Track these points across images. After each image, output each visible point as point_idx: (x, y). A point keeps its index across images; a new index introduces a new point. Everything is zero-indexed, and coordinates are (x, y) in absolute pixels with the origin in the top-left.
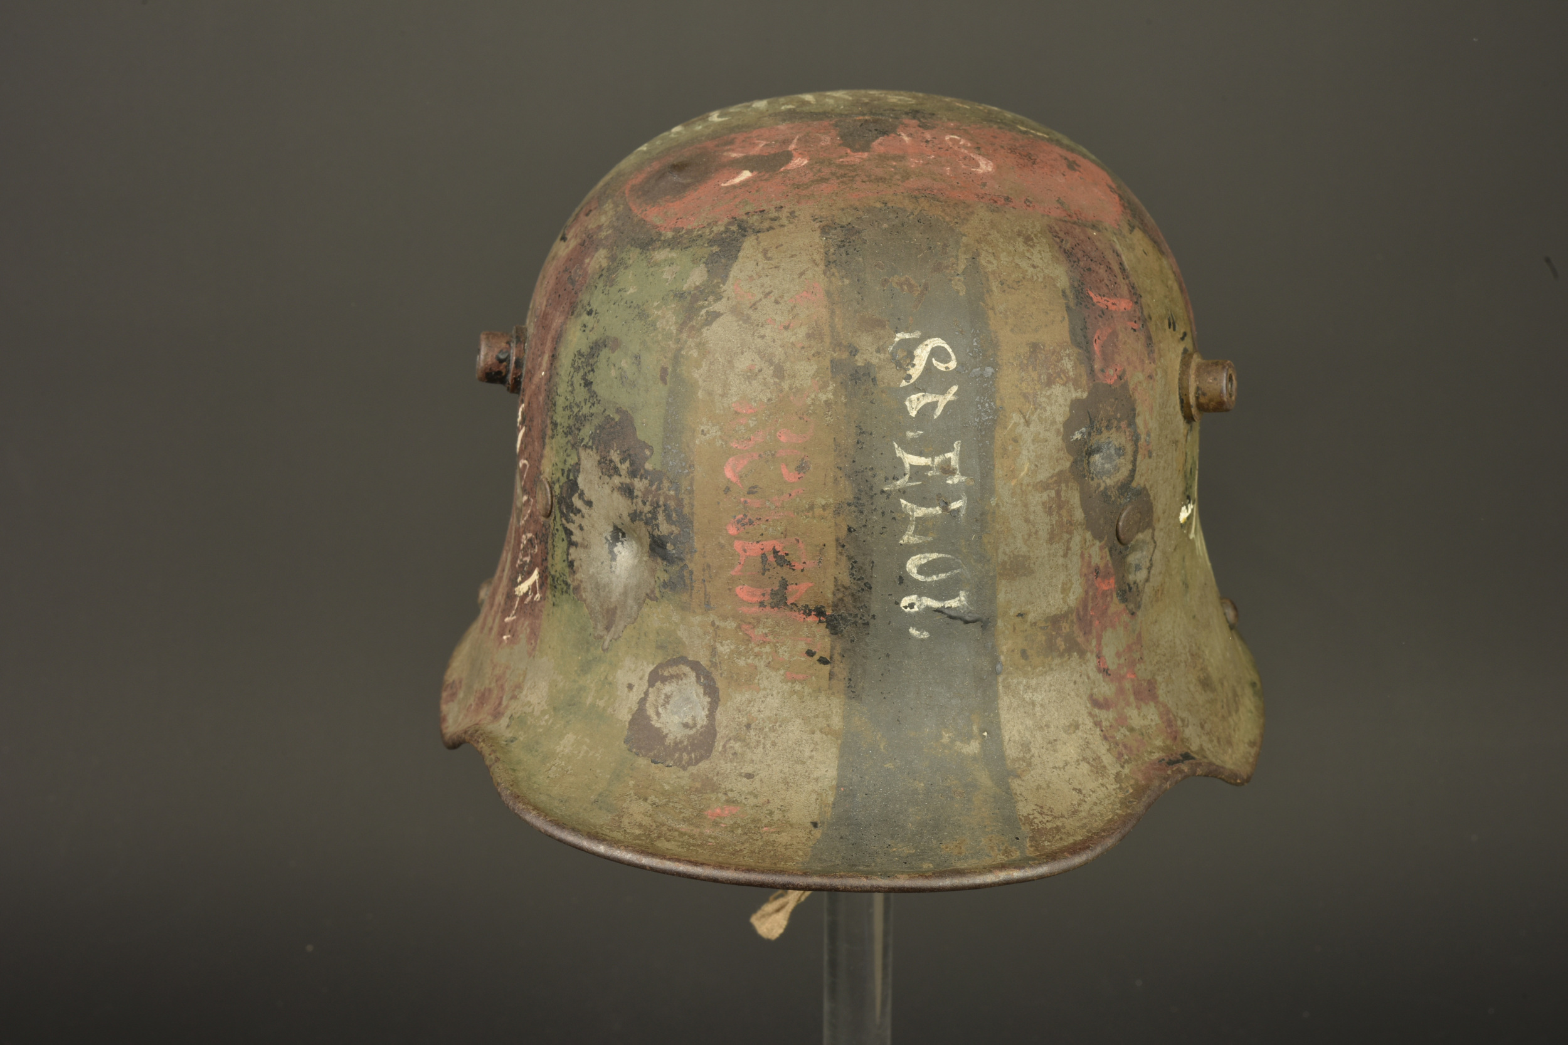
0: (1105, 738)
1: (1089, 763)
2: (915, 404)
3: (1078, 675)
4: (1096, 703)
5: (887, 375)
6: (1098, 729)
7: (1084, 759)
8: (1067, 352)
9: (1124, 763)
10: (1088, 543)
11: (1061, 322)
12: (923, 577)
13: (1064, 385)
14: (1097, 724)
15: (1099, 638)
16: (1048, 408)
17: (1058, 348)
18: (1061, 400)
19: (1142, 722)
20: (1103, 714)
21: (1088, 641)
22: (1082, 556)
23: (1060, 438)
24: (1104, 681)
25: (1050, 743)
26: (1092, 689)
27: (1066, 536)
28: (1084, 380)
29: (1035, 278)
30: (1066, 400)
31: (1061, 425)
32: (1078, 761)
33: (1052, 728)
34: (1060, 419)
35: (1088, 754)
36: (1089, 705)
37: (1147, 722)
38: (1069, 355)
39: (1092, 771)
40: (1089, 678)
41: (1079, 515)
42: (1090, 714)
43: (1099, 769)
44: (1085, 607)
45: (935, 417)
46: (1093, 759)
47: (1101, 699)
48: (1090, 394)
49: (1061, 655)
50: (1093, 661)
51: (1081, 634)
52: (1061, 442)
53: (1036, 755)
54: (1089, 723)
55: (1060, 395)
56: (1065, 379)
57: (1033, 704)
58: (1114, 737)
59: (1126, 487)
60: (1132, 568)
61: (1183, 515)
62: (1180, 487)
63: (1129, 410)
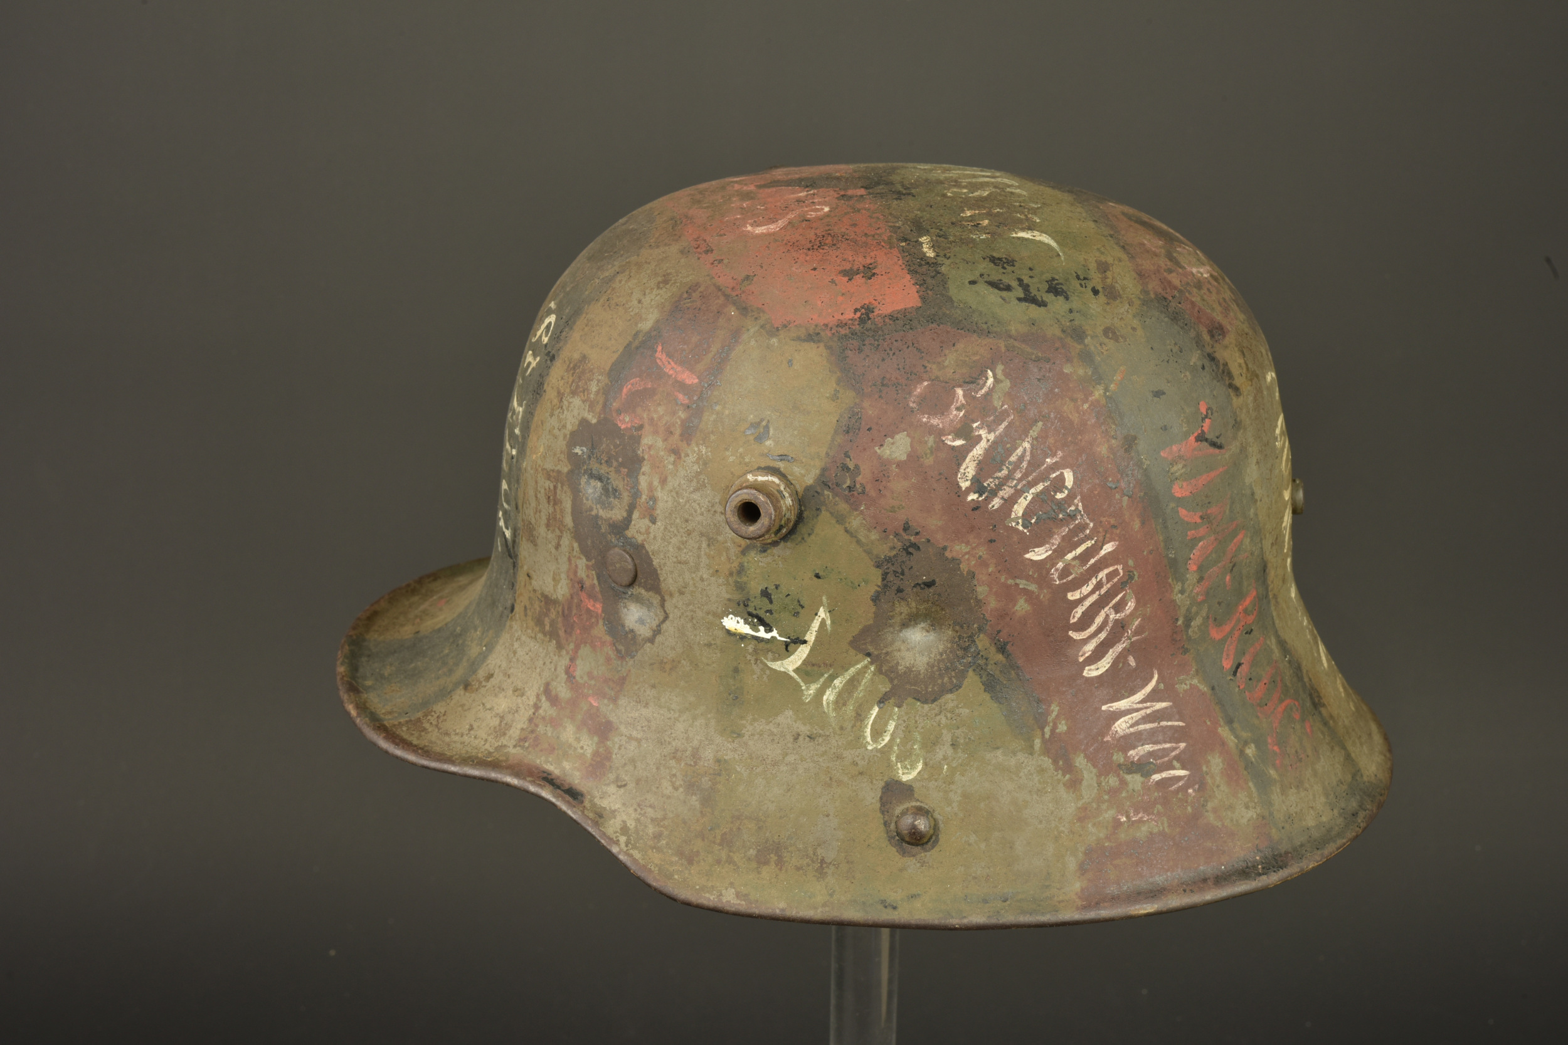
0: (530, 720)
1: (501, 722)
2: (528, 358)
3: (550, 660)
4: (547, 690)
6: (533, 710)
7: (502, 718)
8: (600, 377)
9: (520, 746)
10: (575, 553)
11: (614, 352)
12: (503, 500)
13: (584, 401)
14: (537, 707)
15: (577, 648)
16: (565, 412)
17: (596, 370)
18: (576, 412)
19: (571, 740)
20: (545, 704)
21: (567, 640)
22: (569, 560)
23: (565, 442)
24: (565, 683)
25: (500, 688)
26: (552, 680)
27: (558, 532)
28: (598, 408)
29: (631, 309)
30: (579, 414)
31: (569, 433)
32: (498, 714)
33: (509, 681)
34: (570, 427)
35: (509, 718)
36: (542, 689)
37: (575, 744)
38: (599, 381)
39: (495, 728)
40: (555, 670)
41: (568, 520)
42: (538, 696)
43: (501, 731)
44: (570, 609)
45: (526, 373)
46: (506, 724)
47: (553, 693)
48: (599, 422)
49: (545, 634)
50: (565, 661)
51: (563, 630)
52: (565, 446)
53: (487, 688)
54: (532, 700)
55: (577, 407)
56: (586, 397)
57: (515, 653)
58: (537, 726)
59: (620, 528)
60: (634, 615)
61: (734, 623)
62: (719, 591)
63: (632, 463)
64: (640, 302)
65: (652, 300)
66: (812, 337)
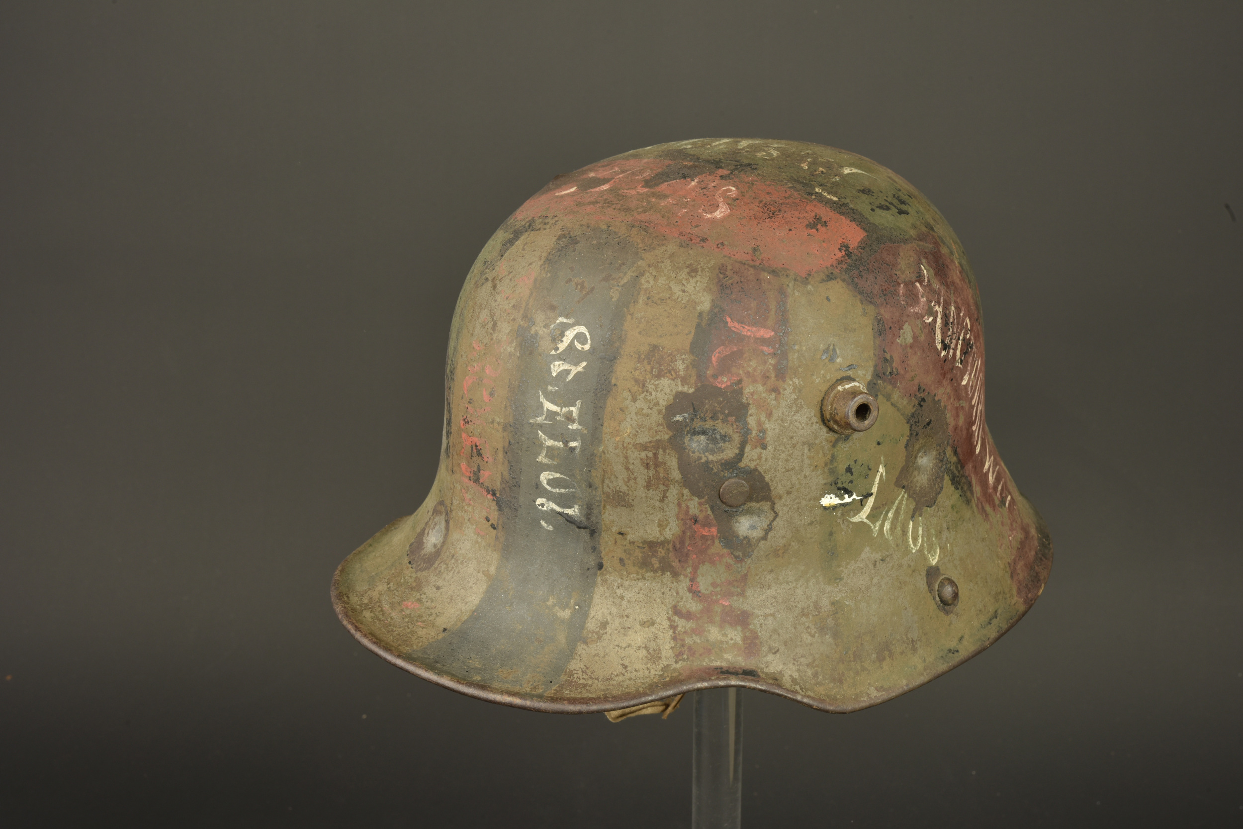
0: (674, 638)
1: (648, 651)
2: (557, 367)
3: (668, 589)
4: (676, 611)
5: (545, 344)
6: (672, 631)
7: (646, 647)
8: (683, 357)
9: (680, 660)
10: (685, 497)
11: (687, 335)
12: (550, 488)
13: (673, 380)
14: (673, 627)
15: (695, 569)
16: (654, 393)
17: (675, 353)
18: (667, 390)
19: (720, 638)
20: (681, 623)
21: (683, 567)
22: (679, 505)
23: (661, 416)
24: (692, 599)
25: (624, 628)
26: (678, 602)
27: (662, 488)
28: (693, 379)
29: (680, 299)
30: (671, 391)
31: (664, 408)
32: (639, 647)
33: (631, 619)
34: (663, 403)
35: (652, 645)
36: (670, 612)
37: (724, 639)
38: (683, 360)
39: (646, 657)
40: (677, 593)
41: (676, 475)
42: (669, 619)
43: (654, 656)
44: (682, 542)
45: (567, 380)
46: (654, 650)
47: (684, 611)
48: (697, 390)
49: (655, 571)
50: (684, 583)
51: (677, 561)
52: (662, 420)
53: (609, 633)
54: (666, 624)
55: (667, 386)
56: (674, 375)
57: (622, 598)
58: (683, 640)
59: (731, 465)
60: (744, 526)
61: (829, 500)
62: (819, 479)
63: (739, 410)
64: (684, 291)
65: (694, 287)
66: (830, 277)
